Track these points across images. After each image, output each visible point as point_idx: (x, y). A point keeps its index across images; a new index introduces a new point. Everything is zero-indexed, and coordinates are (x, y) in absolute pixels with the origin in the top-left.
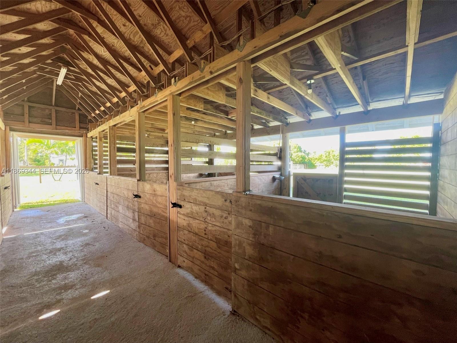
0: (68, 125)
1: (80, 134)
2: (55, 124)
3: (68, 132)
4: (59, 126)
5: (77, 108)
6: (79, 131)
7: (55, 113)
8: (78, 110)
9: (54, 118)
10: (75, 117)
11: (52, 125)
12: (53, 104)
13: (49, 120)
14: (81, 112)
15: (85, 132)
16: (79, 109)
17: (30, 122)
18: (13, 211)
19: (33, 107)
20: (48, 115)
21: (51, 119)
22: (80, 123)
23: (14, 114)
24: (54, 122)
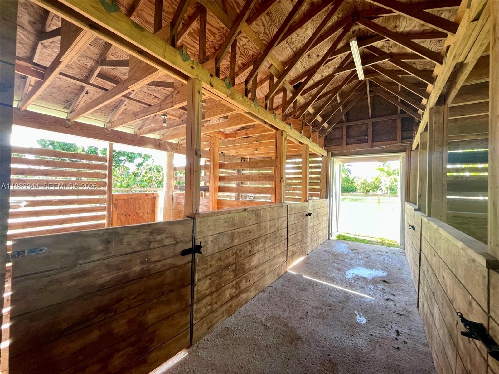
0: (387, 138)
1: (402, 148)
2: (371, 140)
3: (386, 148)
4: (376, 142)
5: (399, 112)
6: (400, 144)
7: (371, 126)
8: (400, 114)
9: (370, 133)
10: (397, 125)
11: (367, 143)
12: (370, 115)
13: (365, 137)
14: (404, 116)
15: (409, 143)
16: (402, 112)
17: (347, 144)
18: (329, 239)
19: (351, 126)
20: (364, 131)
21: (367, 135)
22: (402, 131)
23: (335, 139)
24: (370, 139)
